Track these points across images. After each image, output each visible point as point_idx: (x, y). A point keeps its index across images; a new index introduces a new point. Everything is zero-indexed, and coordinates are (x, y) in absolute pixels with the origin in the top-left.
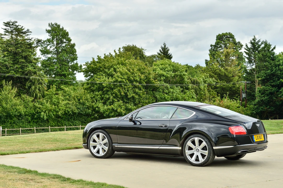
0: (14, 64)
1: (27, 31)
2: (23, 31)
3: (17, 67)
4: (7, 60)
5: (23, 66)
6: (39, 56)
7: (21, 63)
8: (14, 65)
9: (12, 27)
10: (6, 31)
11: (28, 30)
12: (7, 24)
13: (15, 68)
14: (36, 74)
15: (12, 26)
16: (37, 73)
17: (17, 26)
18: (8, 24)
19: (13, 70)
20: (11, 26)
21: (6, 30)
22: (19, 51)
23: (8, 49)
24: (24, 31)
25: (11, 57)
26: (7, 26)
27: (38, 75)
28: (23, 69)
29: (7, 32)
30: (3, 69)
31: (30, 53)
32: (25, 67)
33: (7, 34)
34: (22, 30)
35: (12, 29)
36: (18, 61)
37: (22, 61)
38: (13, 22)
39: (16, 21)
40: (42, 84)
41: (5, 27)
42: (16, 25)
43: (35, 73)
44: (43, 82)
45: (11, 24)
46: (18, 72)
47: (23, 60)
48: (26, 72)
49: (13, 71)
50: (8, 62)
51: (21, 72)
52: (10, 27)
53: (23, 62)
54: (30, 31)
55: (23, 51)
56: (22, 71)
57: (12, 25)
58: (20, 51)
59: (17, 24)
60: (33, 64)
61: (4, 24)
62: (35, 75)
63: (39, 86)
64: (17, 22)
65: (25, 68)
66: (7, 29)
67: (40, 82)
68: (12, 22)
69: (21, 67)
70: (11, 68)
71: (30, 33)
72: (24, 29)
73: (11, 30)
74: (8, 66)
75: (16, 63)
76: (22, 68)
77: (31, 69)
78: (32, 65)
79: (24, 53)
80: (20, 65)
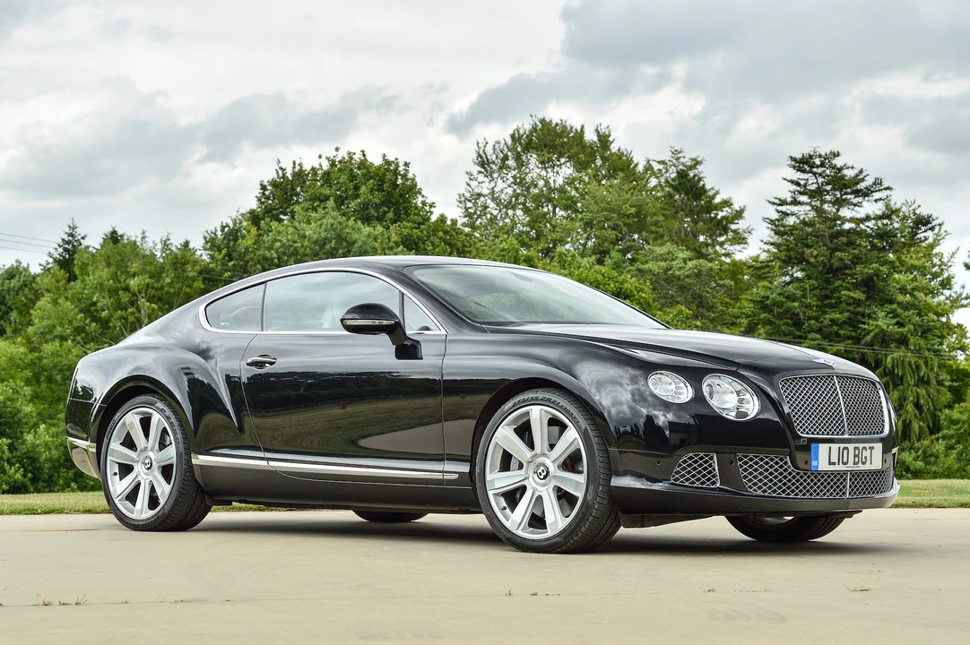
0: (822, 309)
1: (874, 183)
2: (859, 187)
3: (832, 320)
4: (799, 293)
5: (857, 314)
6: (963, 287)
7: (848, 304)
8: (825, 313)
9: (820, 175)
10: (799, 188)
11: (878, 182)
12: (803, 164)
13: (827, 322)
14: (907, 346)
15: (820, 170)
16: (912, 341)
17: (840, 170)
18: (805, 163)
19: (819, 331)
20: (815, 170)
21: (798, 184)
22: (841, 259)
23: (803, 253)
24: (862, 186)
25: (814, 282)
26: (804, 171)
27: (912, 348)
28: (855, 328)
29: (801, 193)
30: (783, 328)
31: (884, 269)
32: (866, 320)
33: (804, 198)
34: (858, 183)
35: (821, 180)
36: (839, 298)
37: (852, 297)
38: (823, 154)
39: (836, 151)
40: (928, 383)
41: (796, 175)
42: (834, 167)
43: (903, 341)
44: (932, 376)
45: (817, 161)
46: (837, 340)
47: (858, 295)
48: (868, 338)
49: (819, 336)
50: (801, 302)
51: (849, 338)
52: (815, 174)
53: (858, 303)
54: (885, 184)
55: (857, 260)
56: (853, 334)
57: (822, 165)
58: (847, 262)
59: (838, 162)
60: (895, 306)
61: (793, 163)
62: (903, 348)
63: (917, 393)
64: (838, 155)
65: (864, 323)
66: (802, 182)
67: (922, 374)
68: (820, 156)
69: (849, 318)
70: (813, 322)
71: (888, 192)
72: (863, 180)
73: (817, 183)
74: (802, 317)
75: (831, 306)
76: (853, 323)
77: (885, 327)
78: (889, 313)
79: (858, 268)
80: (848, 311)
